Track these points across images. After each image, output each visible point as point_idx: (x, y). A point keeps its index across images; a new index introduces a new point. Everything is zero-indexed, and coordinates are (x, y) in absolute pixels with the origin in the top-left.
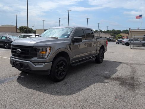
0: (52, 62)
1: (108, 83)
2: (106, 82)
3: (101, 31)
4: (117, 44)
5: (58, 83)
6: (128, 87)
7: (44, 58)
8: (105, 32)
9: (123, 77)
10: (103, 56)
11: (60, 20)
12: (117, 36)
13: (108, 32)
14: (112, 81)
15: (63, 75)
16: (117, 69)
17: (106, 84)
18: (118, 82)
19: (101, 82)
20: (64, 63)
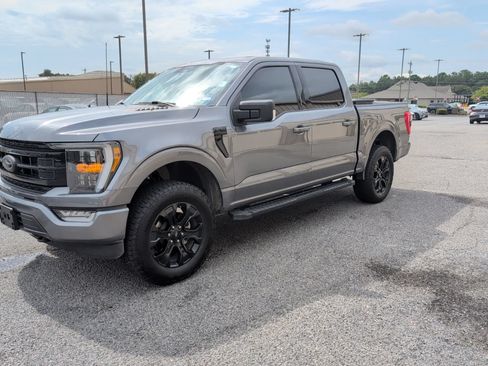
0: (128, 206)
1: (380, 296)
2: (371, 295)
3: (415, 79)
4: (472, 122)
5: (165, 291)
6: (467, 327)
7: (92, 190)
8: (430, 82)
9: (457, 271)
10: (389, 174)
11: (268, 47)
12: (476, 95)
13: (442, 79)
14: (401, 290)
15: (191, 255)
16: (441, 228)
17: (366, 304)
18: (426, 295)
19: (347, 294)
20: (192, 210)
